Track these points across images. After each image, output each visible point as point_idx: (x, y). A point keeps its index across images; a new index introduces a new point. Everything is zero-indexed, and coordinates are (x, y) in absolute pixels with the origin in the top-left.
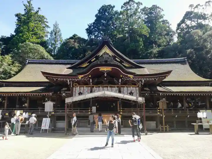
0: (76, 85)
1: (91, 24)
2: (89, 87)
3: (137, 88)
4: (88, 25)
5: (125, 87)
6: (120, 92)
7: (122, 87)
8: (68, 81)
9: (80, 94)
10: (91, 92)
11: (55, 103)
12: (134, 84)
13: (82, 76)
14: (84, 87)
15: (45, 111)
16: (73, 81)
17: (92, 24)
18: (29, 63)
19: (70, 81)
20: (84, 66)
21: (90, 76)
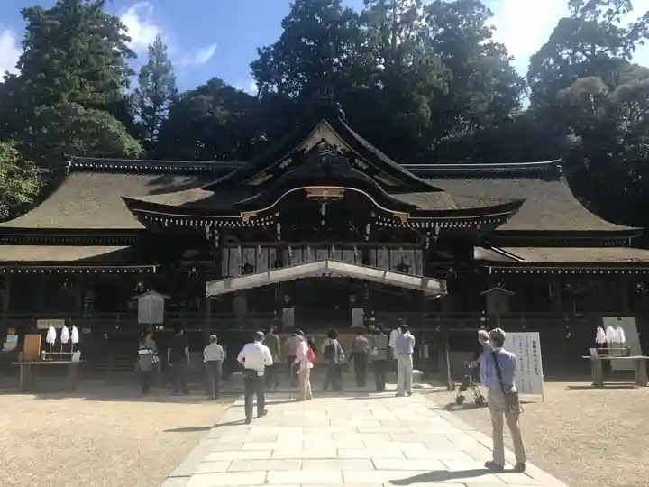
0: (230, 241)
1: (269, 48)
2: (273, 247)
3: (419, 252)
4: (259, 52)
5: (381, 248)
6: (366, 262)
7: (373, 248)
8: (208, 230)
9: (248, 269)
10: (279, 264)
11: (168, 297)
12: (408, 238)
13: (253, 213)
14: (256, 247)
15: (140, 321)
16: (221, 230)
17: (273, 49)
18: (73, 169)
19: (212, 229)
20: (258, 181)
21: (277, 215)
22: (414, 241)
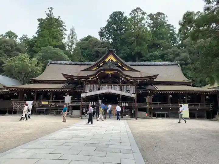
0: (87, 83)
1: (103, 28)
2: (98, 85)
3: (134, 87)
4: (101, 29)
6: (121, 90)
7: (123, 85)
8: (82, 81)
9: (91, 91)
10: (99, 89)
11: (72, 97)
12: (132, 83)
13: (92, 77)
14: (94, 85)
15: (65, 102)
16: (85, 81)
17: (104, 28)
18: (50, 64)
19: (83, 81)
20: (94, 69)
21: (98, 78)
22: (133, 84)
